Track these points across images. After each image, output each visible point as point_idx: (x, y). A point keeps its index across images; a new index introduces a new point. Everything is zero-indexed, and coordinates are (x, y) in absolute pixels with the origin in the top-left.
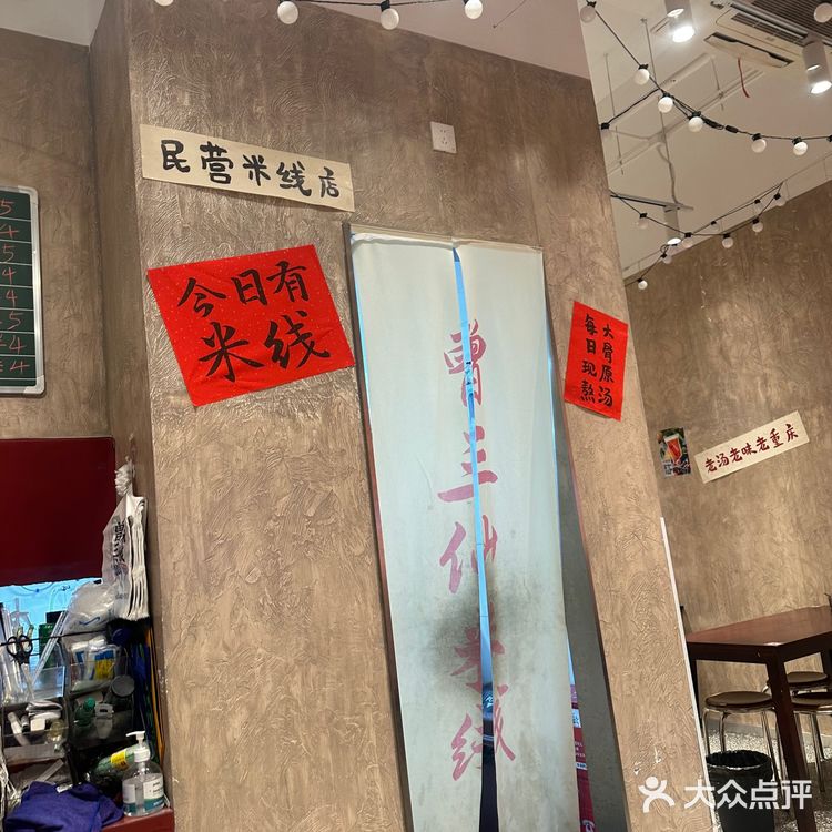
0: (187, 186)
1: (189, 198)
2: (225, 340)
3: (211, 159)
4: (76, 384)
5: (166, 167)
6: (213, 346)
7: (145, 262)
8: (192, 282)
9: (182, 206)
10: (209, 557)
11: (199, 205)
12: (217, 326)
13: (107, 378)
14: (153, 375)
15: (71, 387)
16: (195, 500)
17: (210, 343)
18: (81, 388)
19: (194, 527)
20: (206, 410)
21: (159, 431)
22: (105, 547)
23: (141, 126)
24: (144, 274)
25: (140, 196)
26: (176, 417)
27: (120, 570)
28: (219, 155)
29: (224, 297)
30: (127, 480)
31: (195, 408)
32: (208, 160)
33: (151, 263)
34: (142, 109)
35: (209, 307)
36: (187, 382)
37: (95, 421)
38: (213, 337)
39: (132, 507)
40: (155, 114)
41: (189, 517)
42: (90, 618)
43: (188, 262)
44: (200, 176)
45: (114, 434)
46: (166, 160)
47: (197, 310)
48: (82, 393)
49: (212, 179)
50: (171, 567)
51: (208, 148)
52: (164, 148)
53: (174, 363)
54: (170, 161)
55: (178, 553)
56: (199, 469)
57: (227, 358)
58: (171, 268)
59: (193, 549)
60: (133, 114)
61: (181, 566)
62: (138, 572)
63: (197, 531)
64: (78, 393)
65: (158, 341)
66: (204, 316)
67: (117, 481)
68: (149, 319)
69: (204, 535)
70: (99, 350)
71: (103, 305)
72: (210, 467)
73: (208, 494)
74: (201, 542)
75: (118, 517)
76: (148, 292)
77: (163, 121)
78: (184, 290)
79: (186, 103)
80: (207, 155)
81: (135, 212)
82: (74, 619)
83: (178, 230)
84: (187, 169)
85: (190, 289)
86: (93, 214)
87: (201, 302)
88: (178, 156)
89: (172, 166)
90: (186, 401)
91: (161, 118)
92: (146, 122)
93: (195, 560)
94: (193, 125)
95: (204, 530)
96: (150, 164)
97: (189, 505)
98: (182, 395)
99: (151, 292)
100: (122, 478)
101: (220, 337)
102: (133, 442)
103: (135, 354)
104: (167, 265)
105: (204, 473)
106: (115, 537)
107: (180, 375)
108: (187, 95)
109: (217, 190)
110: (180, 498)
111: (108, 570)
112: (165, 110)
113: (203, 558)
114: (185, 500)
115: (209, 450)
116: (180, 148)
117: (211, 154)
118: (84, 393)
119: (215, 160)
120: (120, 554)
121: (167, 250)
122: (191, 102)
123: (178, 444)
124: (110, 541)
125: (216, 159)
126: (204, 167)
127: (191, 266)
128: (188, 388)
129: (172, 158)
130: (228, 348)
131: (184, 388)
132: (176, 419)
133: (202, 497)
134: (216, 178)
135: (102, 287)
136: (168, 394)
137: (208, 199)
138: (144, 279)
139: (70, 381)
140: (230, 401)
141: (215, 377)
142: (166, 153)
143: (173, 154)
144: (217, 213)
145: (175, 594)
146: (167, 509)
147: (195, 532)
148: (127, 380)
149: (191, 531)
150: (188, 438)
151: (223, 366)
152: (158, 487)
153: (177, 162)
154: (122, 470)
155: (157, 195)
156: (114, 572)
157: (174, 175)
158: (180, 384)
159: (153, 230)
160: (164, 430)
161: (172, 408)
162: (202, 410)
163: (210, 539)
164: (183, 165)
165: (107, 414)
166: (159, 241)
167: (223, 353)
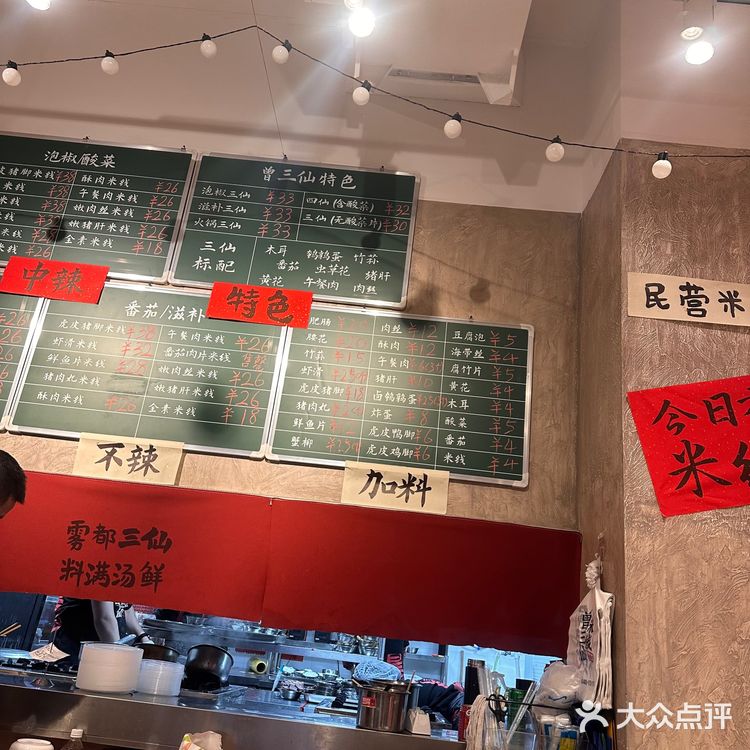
0: (666, 320)
1: (668, 330)
2: (695, 457)
3: (689, 296)
4: (552, 482)
5: (648, 306)
6: (683, 462)
7: (625, 385)
8: (667, 403)
9: (661, 338)
10: (672, 665)
11: (676, 337)
12: (687, 444)
13: (578, 479)
14: (627, 484)
15: (548, 485)
16: (661, 606)
17: (680, 458)
18: (555, 486)
19: (658, 631)
20: (674, 521)
21: (631, 535)
22: (572, 631)
23: (629, 274)
24: (624, 396)
25: (624, 331)
26: (646, 525)
27: (586, 656)
28: (696, 292)
29: (695, 417)
30: (596, 575)
31: (664, 518)
32: (686, 298)
33: (631, 387)
34: (631, 259)
35: (680, 426)
36: (658, 494)
37: (566, 515)
38: (683, 453)
39: (602, 601)
40: (641, 263)
41: (655, 623)
42: (559, 696)
43: (664, 385)
44: (678, 312)
45: (581, 530)
46: (648, 300)
47: (670, 428)
48: (556, 491)
49: (689, 314)
50: (636, 665)
51: (687, 287)
52: (647, 290)
53: (647, 475)
54: (653, 300)
55: (643, 654)
56: (665, 577)
57: (695, 473)
58: (647, 391)
59: (657, 653)
60: (623, 265)
61: (645, 668)
62: (604, 663)
63: (661, 637)
64: (554, 490)
65: (634, 453)
66: (676, 434)
67: (587, 574)
68: (626, 434)
69: (668, 642)
70: (572, 455)
71: (578, 418)
72: (675, 577)
73: (673, 603)
74: (665, 649)
75: (585, 607)
76: (627, 411)
77: (648, 268)
78: (659, 411)
79: (669, 251)
80: (685, 294)
81: (619, 344)
82: (545, 693)
83: (656, 358)
84: (667, 307)
85: (664, 410)
86: (574, 344)
87: (674, 421)
88: (660, 296)
89: (653, 305)
90: (655, 511)
91: (646, 265)
92: (634, 270)
93: (659, 664)
94: (673, 270)
95: (668, 637)
96: (635, 304)
97: (654, 611)
98: (653, 505)
99: (629, 411)
100: (591, 572)
101: (689, 453)
102: (603, 541)
103: (609, 464)
104: (644, 388)
105: (670, 581)
106: (581, 625)
107: (651, 486)
108: (669, 245)
109: (693, 323)
110: (646, 601)
111: (573, 654)
112: (650, 259)
113: (666, 665)
114: (652, 604)
115: (675, 561)
116: (661, 289)
117: (689, 293)
118: (558, 491)
119: (692, 298)
120: (587, 642)
121: (645, 375)
122: (673, 251)
123: (647, 550)
124: (576, 627)
125: (694, 297)
126: (683, 304)
127: (667, 389)
128: (658, 499)
129: (654, 298)
130: (697, 464)
131: (655, 498)
132: (646, 527)
133: (667, 605)
134: (692, 313)
135: (578, 403)
136: (640, 502)
137: (683, 331)
138: (624, 400)
139: (547, 479)
140: (697, 516)
141: (683, 490)
142: (649, 294)
143: (655, 294)
144: (692, 343)
145: (639, 694)
146: (634, 610)
147: (660, 637)
148: (598, 484)
149: (656, 635)
150: (656, 546)
151: (692, 481)
152: (627, 588)
153: (658, 301)
154: (592, 564)
155: (639, 329)
156: (579, 657)
157: (656, 312)
158: (651, 495)
159: (634, 359)
160: (634, 536)
161: (643, 515)
162: (671, 521)
163: (673, 648)
164: (663, 303)
165: (576, 512)
166: (639, 368)
167: (692, 468)
